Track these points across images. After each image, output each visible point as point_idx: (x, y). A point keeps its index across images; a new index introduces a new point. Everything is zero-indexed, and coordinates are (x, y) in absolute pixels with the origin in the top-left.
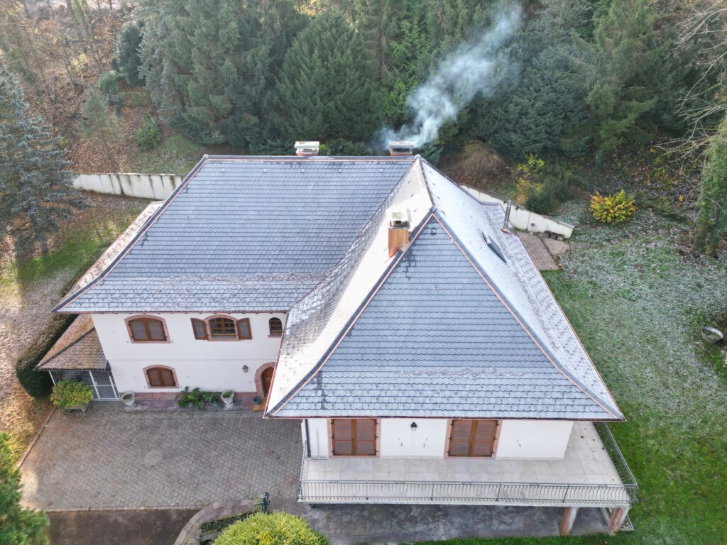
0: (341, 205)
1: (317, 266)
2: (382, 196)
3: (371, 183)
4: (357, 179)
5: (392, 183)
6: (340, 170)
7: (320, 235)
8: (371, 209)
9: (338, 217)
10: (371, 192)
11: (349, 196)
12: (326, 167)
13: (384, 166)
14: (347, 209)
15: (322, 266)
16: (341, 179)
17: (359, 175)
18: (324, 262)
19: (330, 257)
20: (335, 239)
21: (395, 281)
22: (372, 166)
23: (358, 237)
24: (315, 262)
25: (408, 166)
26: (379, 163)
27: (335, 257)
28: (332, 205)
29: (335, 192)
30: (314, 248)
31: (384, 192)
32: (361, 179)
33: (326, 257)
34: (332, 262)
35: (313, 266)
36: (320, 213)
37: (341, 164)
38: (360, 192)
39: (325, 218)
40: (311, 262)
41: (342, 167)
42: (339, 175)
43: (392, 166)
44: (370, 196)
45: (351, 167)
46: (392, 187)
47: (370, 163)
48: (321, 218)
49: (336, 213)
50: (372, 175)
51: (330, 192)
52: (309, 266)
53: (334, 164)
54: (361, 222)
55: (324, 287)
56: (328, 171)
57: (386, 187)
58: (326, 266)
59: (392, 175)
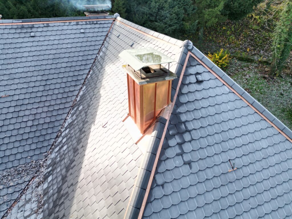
0: (42, 73)
1: (24, 156)
2: (90, 57)
3: (74, 45)
4: (56, 42)
5: (97, 43)
6: (32, 34)
7: (21, 114)
8: (81, 73)
9: (41, 88)
10: (76, 54)
11: (50, 62)
12: (13, 31)
13: (84, 27)
14: (51, 77)
15: (31, 153)
16: (35, 44)
17: (57, 37)
18: (33, 147)
19: (41, 139)
20: (44, 115)
21: (169, 176)
22: (70, 27)
23: (73, 107)
24: (21, 150)
25: (109, 25)
26: (77, 24)
27: (48, 137)
28: (29, 74)
29: (30, 59)
30: (15, 132)
31: (91, 53)
32: (61, 42)
33: (35, 140)
34: (45, 144)
35: (19, 156)
36: (15, 87)
37: (32, 27)
38: (63, 55)
39: (24, 91)
40: (14, 151)
41: (34, 30)
42: (32, 39)
43: (93, 26)
44: (75, 59)
45: (45, 29)
46: (99, 47)
47: (68, 24)
48: (18, 92)
49: (38, 84)
50: (73, 36)
51: (24, 60)
52: (12, 158)
53: (22, 27)
54: (72, 89)
55: (39, 184)
56: (17, 36)
57: (92, 48)
58: (37, 152)
59: (95, 35)
